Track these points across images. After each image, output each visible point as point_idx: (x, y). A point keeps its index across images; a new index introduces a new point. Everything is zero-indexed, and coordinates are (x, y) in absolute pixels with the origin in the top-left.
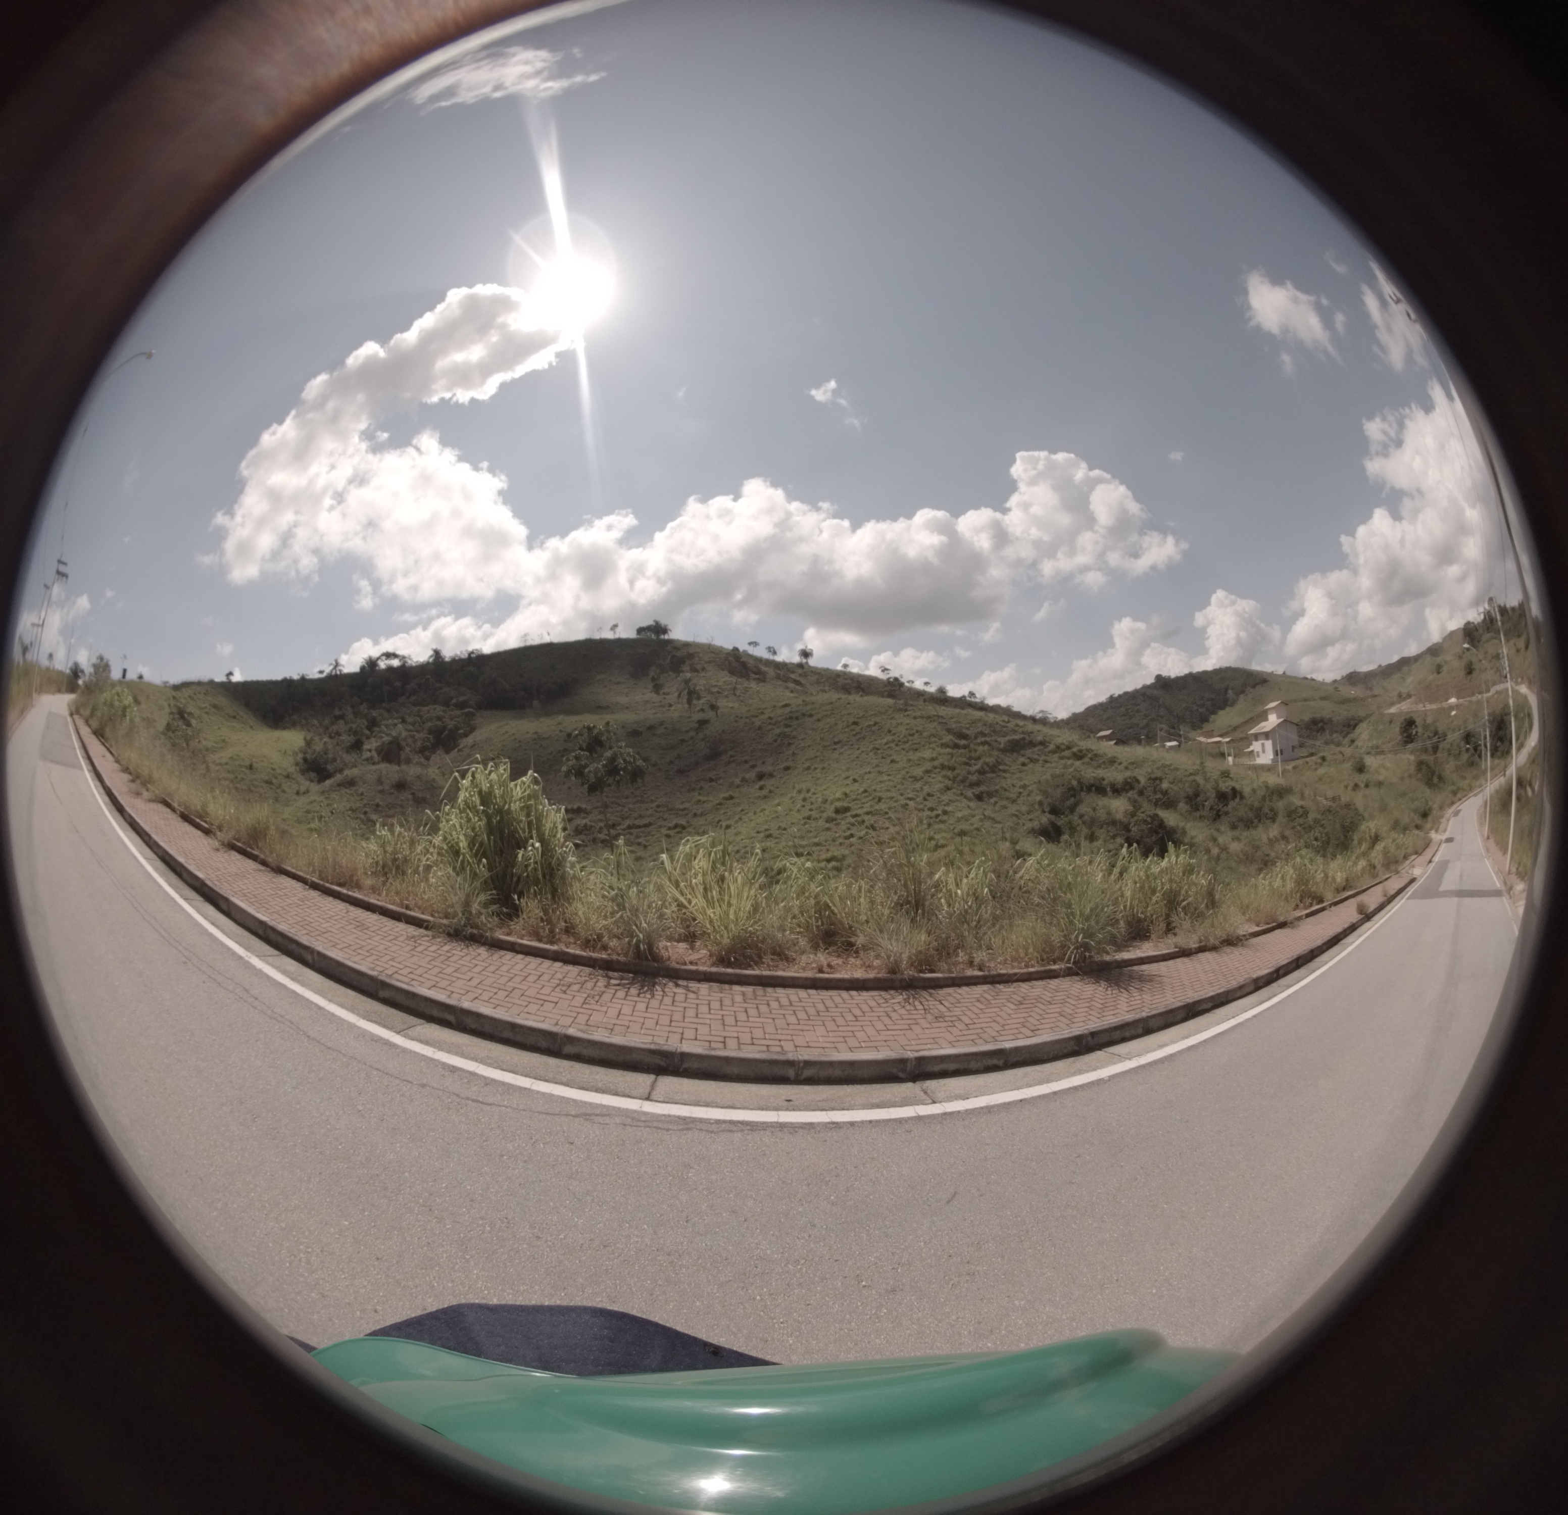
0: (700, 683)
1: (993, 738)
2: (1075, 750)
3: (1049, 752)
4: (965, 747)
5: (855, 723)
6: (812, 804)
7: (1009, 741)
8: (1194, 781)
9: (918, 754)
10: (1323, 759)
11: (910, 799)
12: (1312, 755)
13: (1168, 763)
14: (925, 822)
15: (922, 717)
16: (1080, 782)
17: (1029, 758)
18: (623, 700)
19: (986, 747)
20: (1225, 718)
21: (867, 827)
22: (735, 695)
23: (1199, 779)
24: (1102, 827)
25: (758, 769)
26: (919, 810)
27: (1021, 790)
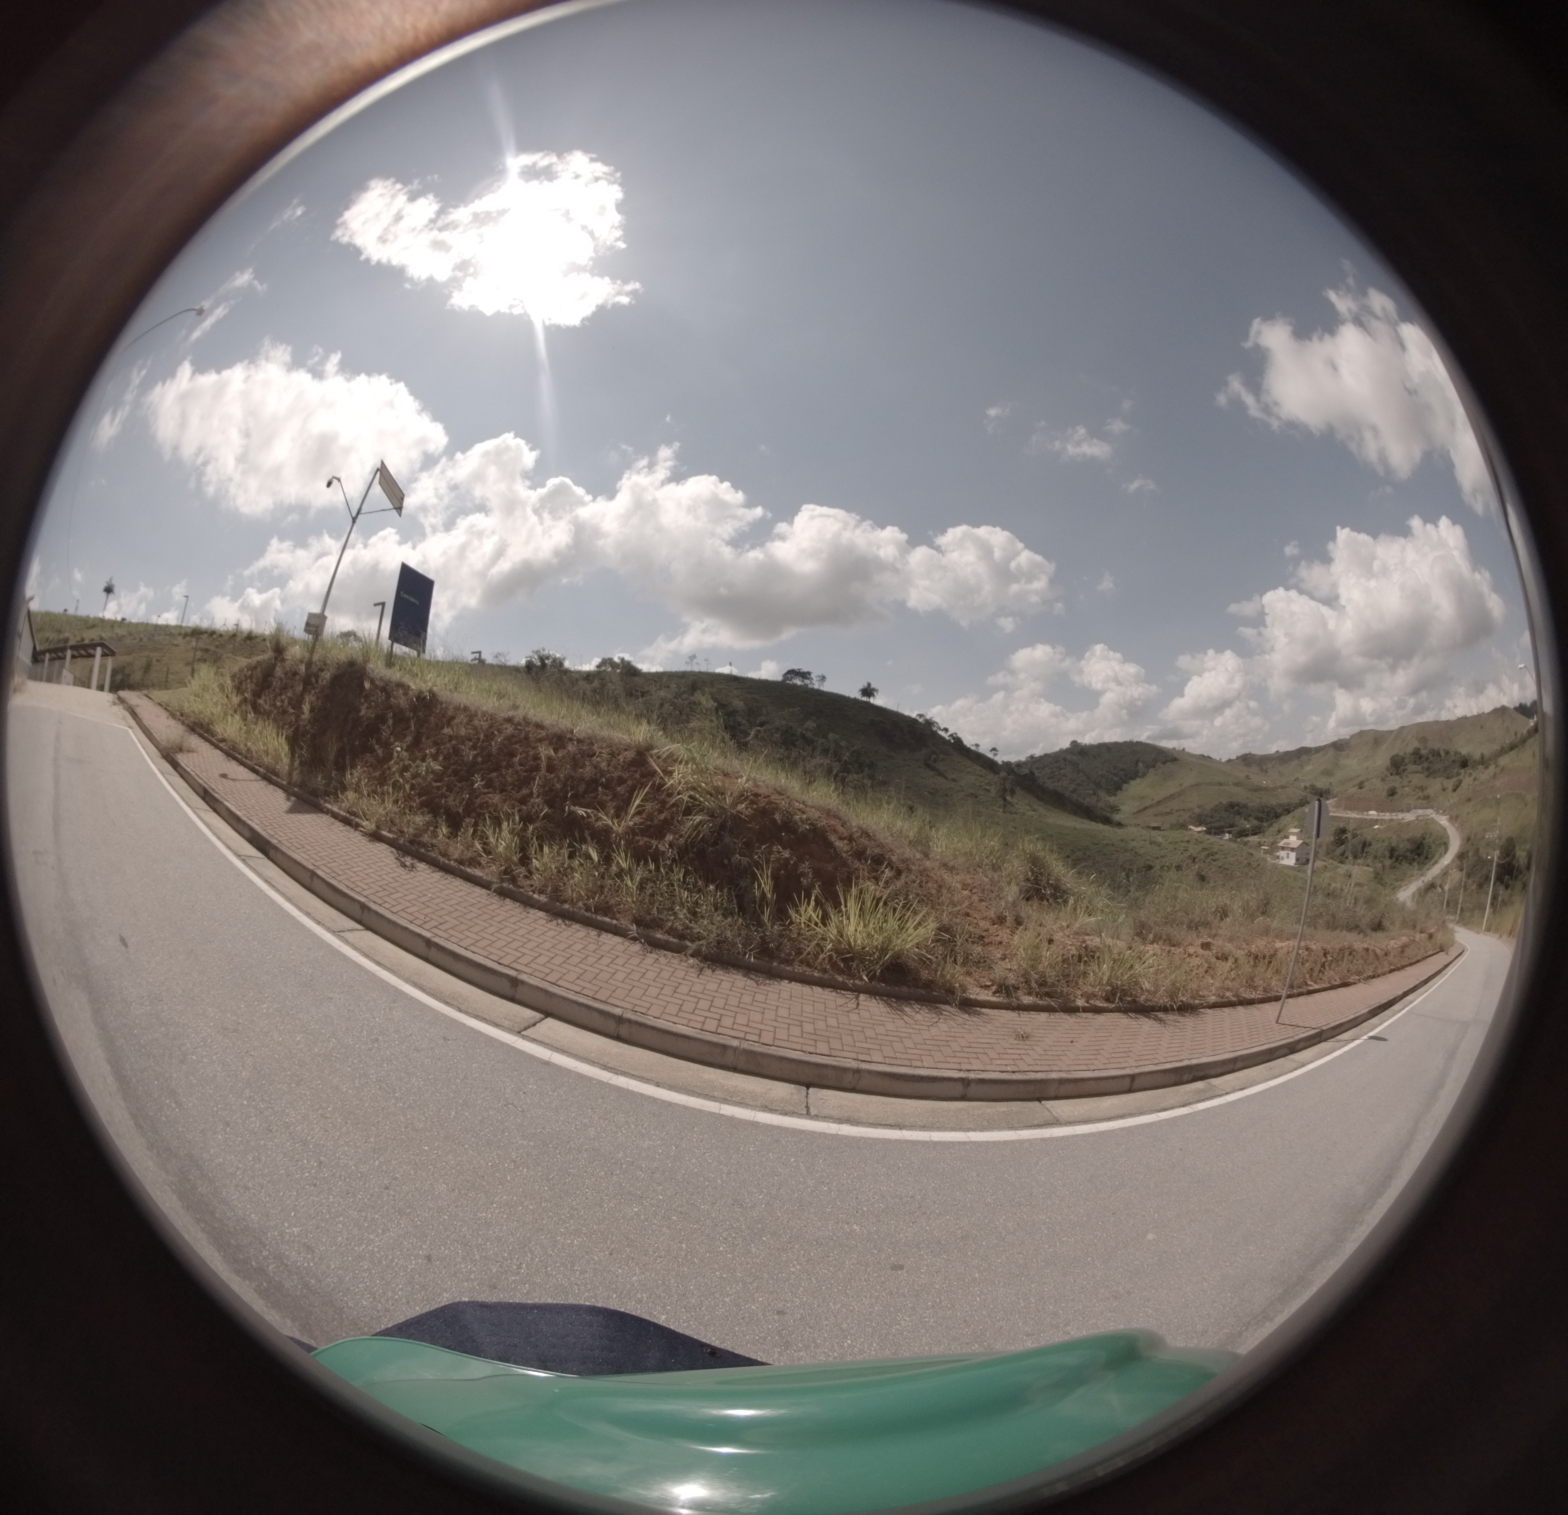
20: (1136, 788)
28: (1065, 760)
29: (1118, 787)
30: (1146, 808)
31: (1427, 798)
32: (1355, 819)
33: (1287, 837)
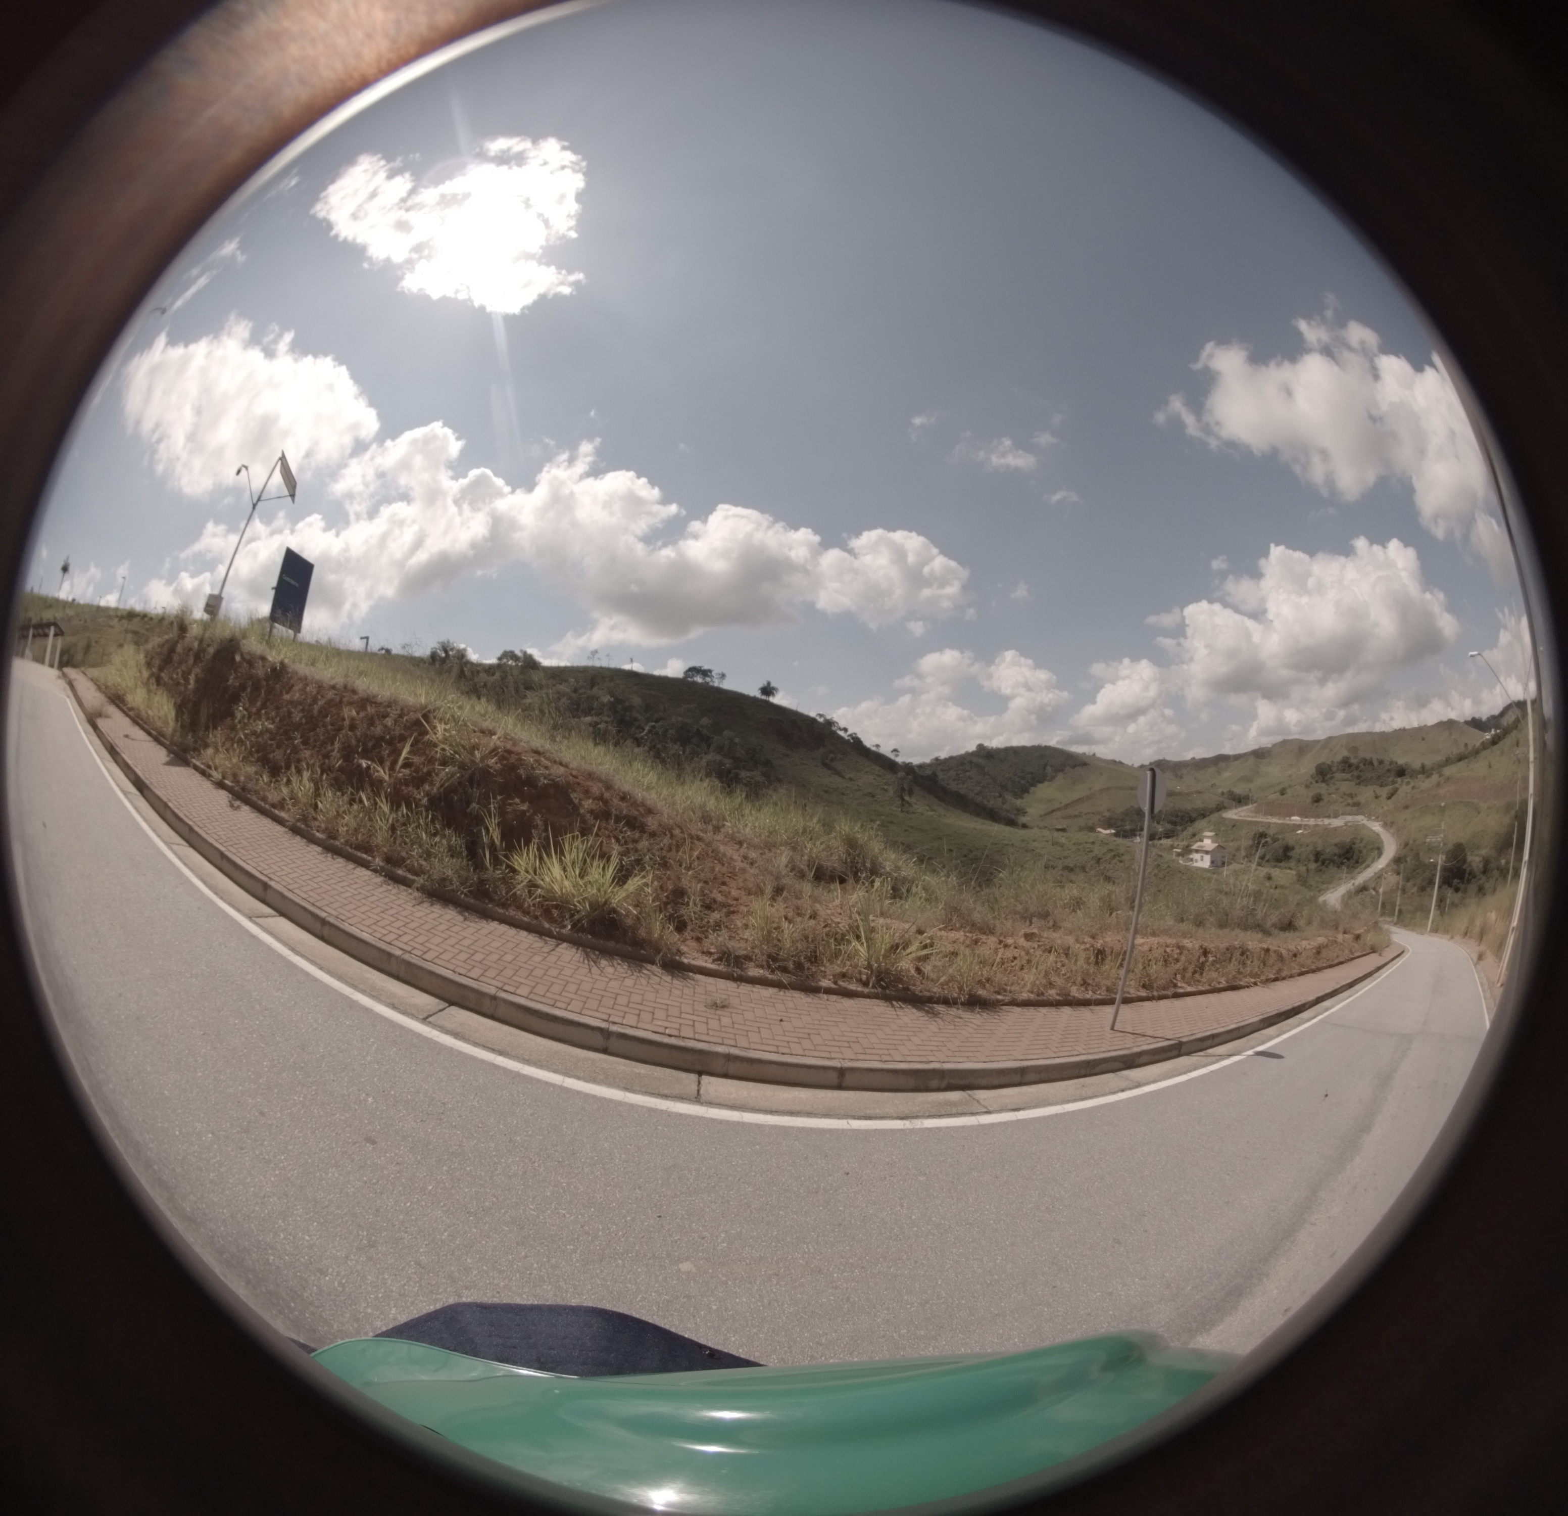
20: (1044, 791)
28: (971, 762)
29: (1025, 790)
30: (1053, 811)
31: (1357, 804)
32: (1275, 823)
33: (1201, 840)
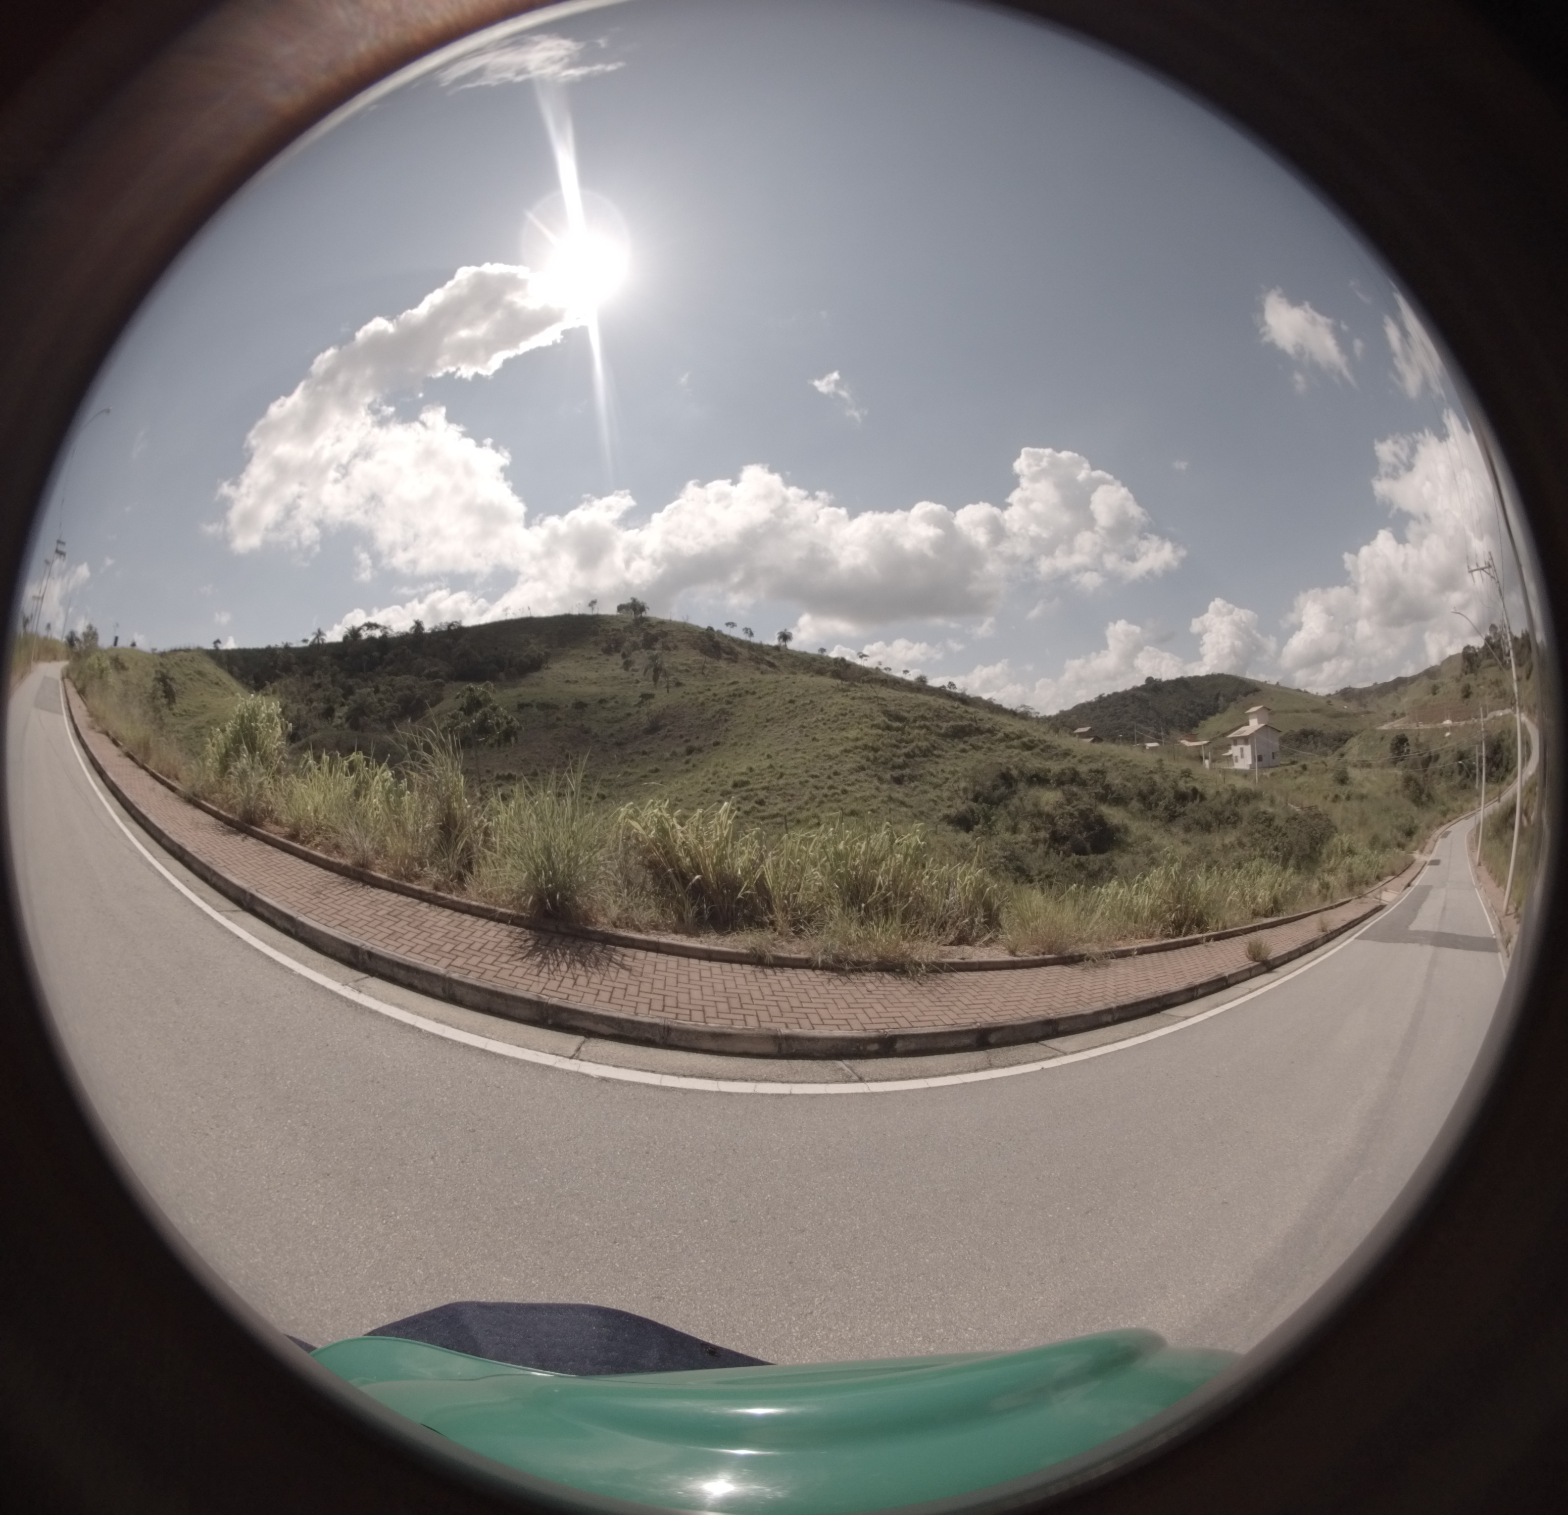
0: (668, 661)
1: (935, 723)
2: (1025, 740)
3: (996, 741)
4: (898, 729)
5: (792, 702)
6: (718, 777)
7: (952, 727)
8: (1150, 778)
9: (844, 734)
10: (1304, 768)
11: (813, 776)
12: (1293, 763)
13: (1128, 759)
14: (817, 799)
15: (861, 698)
16: (1021, 773)
17: (971, 745)
18: (592, 675)
19: (924, 731)
20: (1213, 724)
21: (756, 802)
22: (703, 674)
23: (1157, 778)
24: (1025, 818)
25: (689, 744)
26: (816, 788)
27: (949, 776)
29: (1194, 724)
